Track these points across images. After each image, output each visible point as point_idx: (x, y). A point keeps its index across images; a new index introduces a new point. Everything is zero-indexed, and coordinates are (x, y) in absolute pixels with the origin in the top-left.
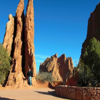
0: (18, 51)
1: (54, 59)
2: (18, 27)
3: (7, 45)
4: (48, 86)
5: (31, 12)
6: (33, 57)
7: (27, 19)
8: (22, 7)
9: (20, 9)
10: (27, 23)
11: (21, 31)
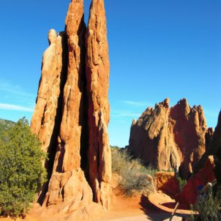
0: (69, 121)
1: (162, 110)
2: (70, 58)
3: (46, 106)
4: (140, 204)
5: (99, 22)
6: (104, 134)
7: (89, 39)
8: (80, 8)
9: (73, 14)
10: (89, 50)
11: (78, 66)
